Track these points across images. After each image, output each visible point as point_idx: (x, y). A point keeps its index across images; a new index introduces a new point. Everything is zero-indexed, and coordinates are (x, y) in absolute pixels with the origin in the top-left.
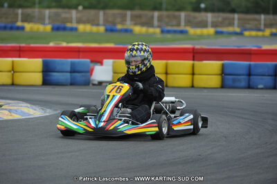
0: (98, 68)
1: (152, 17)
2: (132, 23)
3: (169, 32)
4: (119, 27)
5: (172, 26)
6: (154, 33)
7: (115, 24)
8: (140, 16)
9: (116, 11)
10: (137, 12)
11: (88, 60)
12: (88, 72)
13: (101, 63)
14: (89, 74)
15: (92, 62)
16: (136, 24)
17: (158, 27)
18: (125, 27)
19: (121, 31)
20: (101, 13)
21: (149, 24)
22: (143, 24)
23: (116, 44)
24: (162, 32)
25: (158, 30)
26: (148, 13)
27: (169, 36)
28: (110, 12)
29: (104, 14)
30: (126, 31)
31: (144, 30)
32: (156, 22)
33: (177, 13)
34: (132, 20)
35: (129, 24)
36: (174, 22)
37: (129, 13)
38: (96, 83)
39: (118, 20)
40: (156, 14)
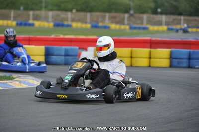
0: (84, 53)
1: (124, 18)
2: (110, 22)
3: (135, 28)
4: (101, 24)
5: (138, 24)
6: (125, 30)
7: (97, 22)
8: (115, 17)
9: (98, 14)
10: (113, 14)
11: (77, 47)
12: (76, 55)
13: (86, 49)
14: (78, 57)
15: (80, 48)
16: (112, 23)
17: (128, 24)
18: (105, 25)
19: (102, 27)
20: (88, 15)
21: (121, 22)
22: (117, 23)
23: (97, 36)
24: (131, 28)
25: (127, 27)
26: (122, 15)
27: (135, 31)
28: (95, 14)
29: (90, 15)
30: (105, 27)
31: (118, 27)
32: (126, 21)
33: (141, 15)
34: (109, 19)
35: (107, 22)
36: (139, 22)
37: (107, 15)
39: (100, 20)
40: (127, 16)
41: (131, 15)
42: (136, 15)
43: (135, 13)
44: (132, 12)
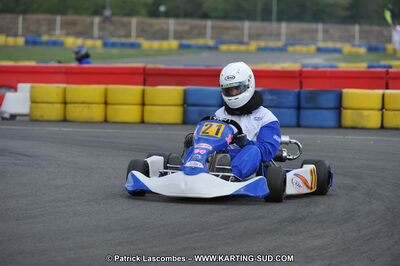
0: (10, 96)
1: (92, 24)
2: (64, 32)
3: (114, 45)
4: (45, 38)
5: (119, 37)
6: (93, 48)
7: (39, 35)
8: (74, 24)
9: (41, 17)
10: (70, 18)
13: (15, 90)
15: (2, 86)
16: (68, 34)
17: (99, 38)
18: (53, 38)
19: (47, 43)
20: (21, 18)
21: (86, 34)
22: (78, 35)
23: (38, 62)
24: (105, 45)
25: (99, 43)
26: (87, 19)
27: (115, 51)
28: (30, 17)
29: (24, 19)
30: (55, 43)
31: (80, 41)
32: (96, 31)
33: (126, 19)
34: (62, 28)
35: (58, 34)
36: (122, 33)
37: (59, 18)
38: (7, 116)
39: (44, 28)
40: (97, 20)
41: (106, 20)
42: (116, 19)
43: (113, 14)
44: (107, 13)
